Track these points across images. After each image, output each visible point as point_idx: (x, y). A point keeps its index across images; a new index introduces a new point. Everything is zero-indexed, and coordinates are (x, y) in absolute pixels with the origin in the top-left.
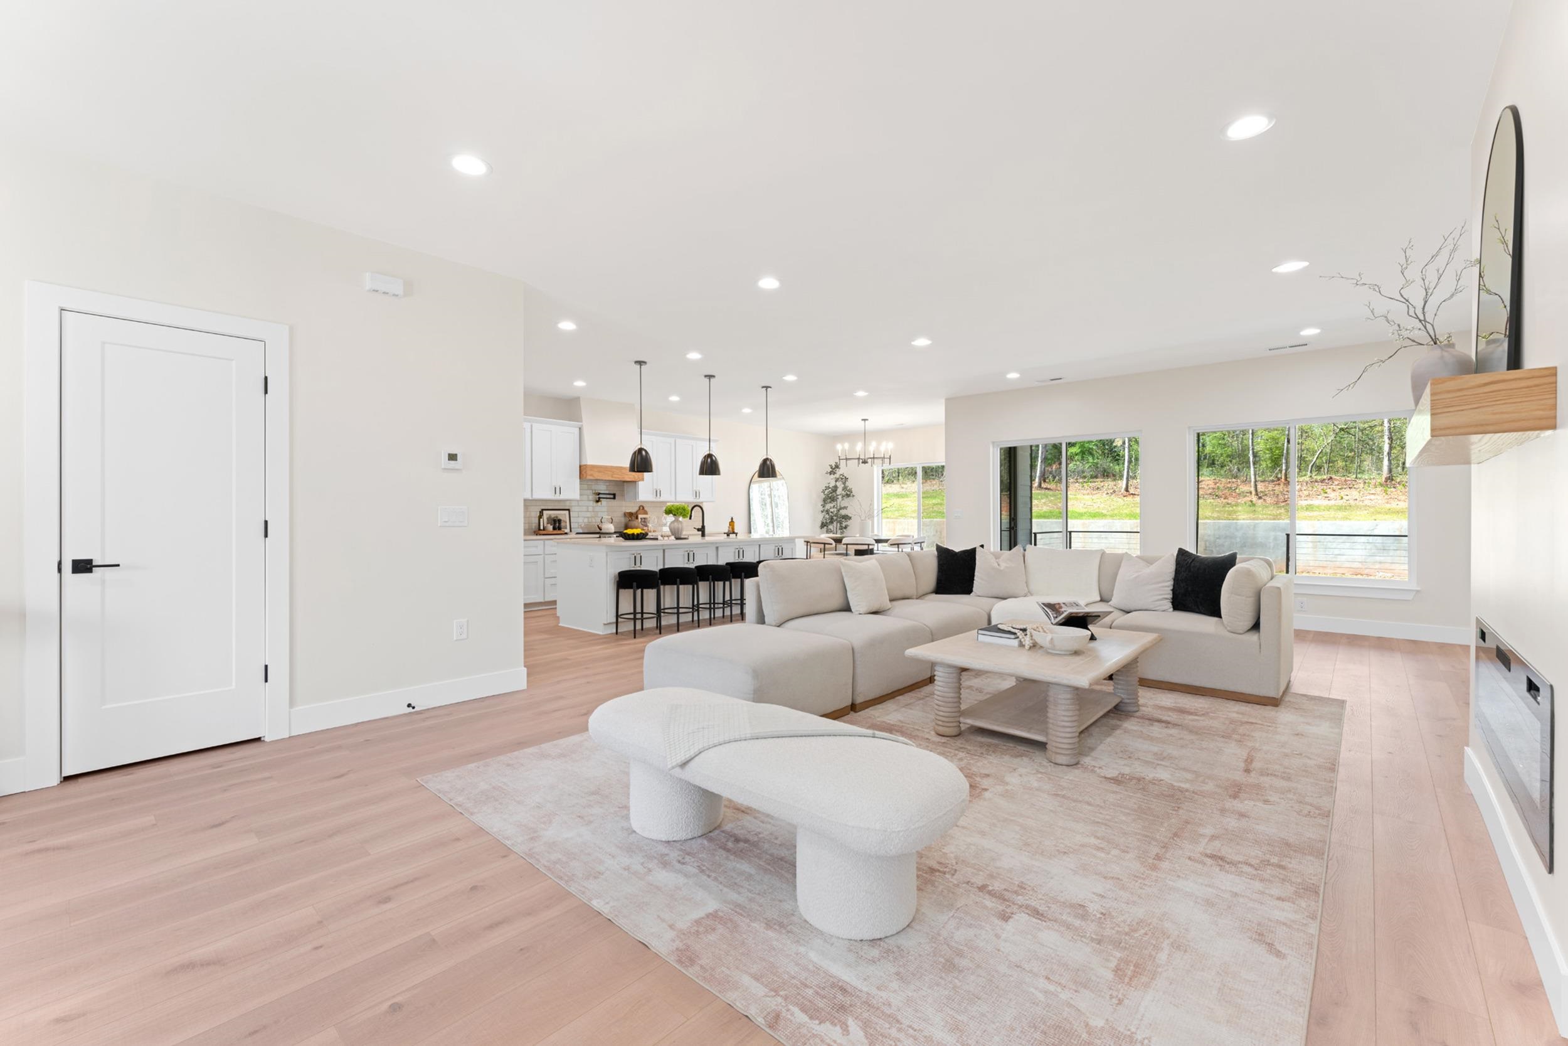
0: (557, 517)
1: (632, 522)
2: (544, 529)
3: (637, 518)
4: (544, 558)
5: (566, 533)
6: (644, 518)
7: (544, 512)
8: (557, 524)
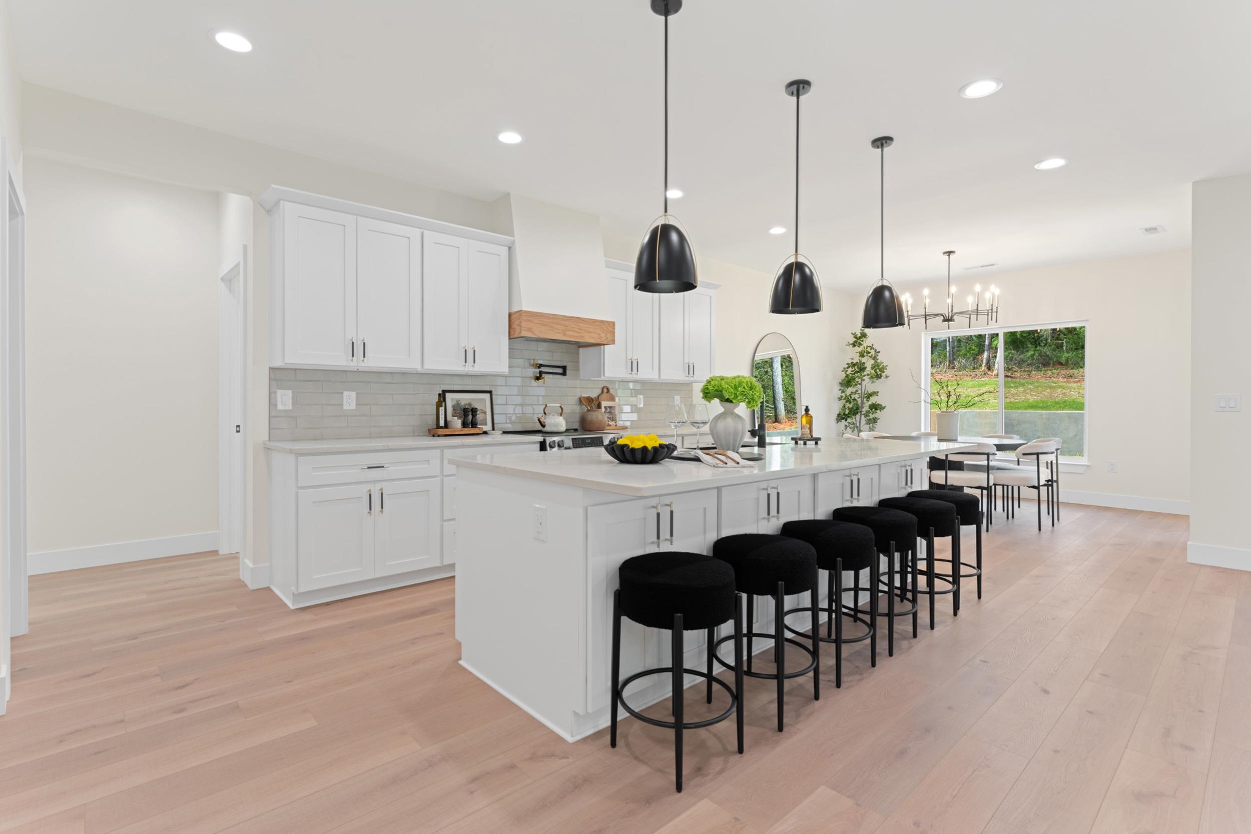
0: (470, 404)
1: (590, 413)
2: (446, 425)
3: (599, 406)
4: (442, 481)
5: (485, 433)
6: (610, 407)
7: (447, 395)
8: (470, 417)
